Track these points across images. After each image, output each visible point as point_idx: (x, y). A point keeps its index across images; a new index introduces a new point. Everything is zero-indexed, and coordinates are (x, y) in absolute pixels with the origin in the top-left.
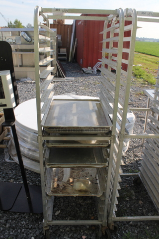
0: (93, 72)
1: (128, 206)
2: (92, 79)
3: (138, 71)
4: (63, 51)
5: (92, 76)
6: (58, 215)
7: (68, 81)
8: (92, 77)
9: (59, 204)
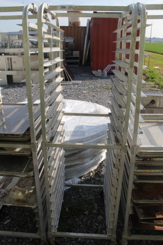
0: (103, 75)
1: (85, 220)
2: (100, 83)
3: (151, 74)
4: (76, 53)
5: (101, 79)
6: (6, 224)
7: (74, 84)
8: (100, 81)
9: (12, 212)
